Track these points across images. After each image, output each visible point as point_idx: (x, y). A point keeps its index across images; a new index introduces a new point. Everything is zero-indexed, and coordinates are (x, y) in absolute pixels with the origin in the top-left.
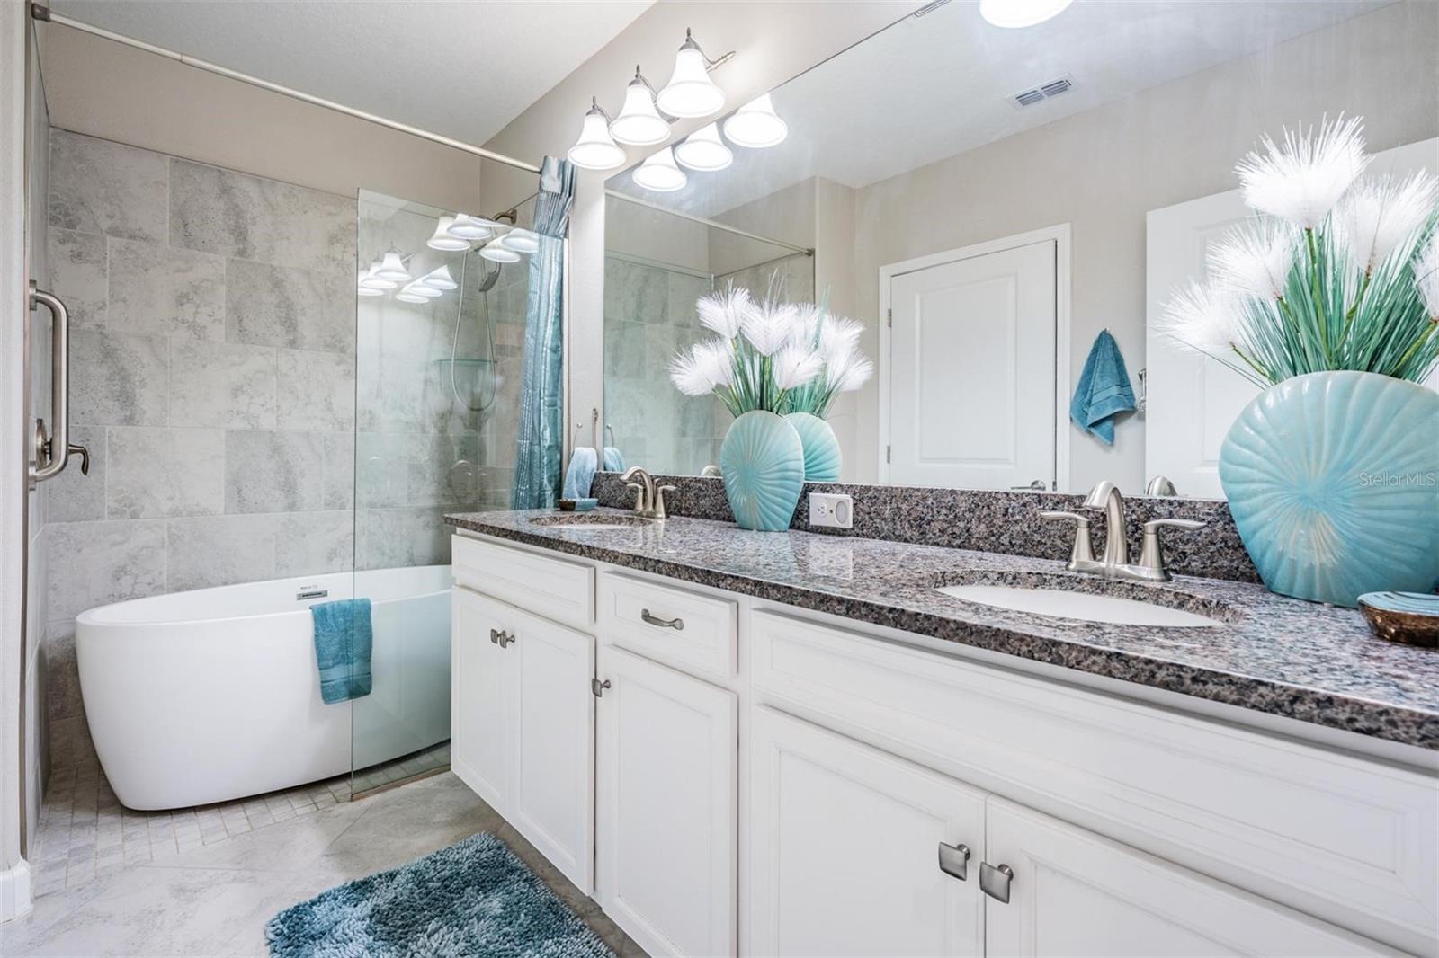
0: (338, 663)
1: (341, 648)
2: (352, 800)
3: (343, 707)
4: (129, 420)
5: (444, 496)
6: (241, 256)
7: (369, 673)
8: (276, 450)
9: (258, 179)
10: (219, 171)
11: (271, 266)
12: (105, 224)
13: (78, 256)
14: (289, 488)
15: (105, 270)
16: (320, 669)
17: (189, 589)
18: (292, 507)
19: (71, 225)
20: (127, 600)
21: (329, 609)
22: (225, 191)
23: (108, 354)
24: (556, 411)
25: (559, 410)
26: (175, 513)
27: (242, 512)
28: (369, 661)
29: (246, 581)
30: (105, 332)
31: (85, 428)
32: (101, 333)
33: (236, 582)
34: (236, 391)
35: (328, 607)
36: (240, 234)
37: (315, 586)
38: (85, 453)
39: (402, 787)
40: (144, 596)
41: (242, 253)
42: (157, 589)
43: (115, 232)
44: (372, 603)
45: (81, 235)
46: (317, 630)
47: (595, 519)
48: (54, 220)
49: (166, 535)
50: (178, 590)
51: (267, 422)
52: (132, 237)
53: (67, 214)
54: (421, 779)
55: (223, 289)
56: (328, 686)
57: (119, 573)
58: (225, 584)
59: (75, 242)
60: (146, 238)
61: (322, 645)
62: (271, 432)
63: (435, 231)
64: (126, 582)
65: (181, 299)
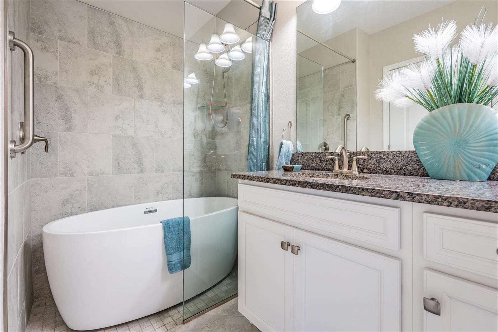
0: (176, 251)
1: (177, 244)
2: (183, 323)
3: (179, 274)
4: (69, 129)
5: (203, 166)
6: (119, 55)
7: (190, 256)
8: (134, 145)
9: (126, 20)
10: (109, 14)
11: (132, 60)
12: (57, 34)
13: (44, 49)
14: (140, 162)
15: (57, 56)
16: (167, 255)
17: (97, 210)
18: (141, 171)
19: (40, 33)
20: (69, 216)
21: (171, 223)
22: (112, 24)
23: (59, 97)
24: (266, 124)
25: (267, 124)
26: (91, 174)
27: (120, 173)
28: (190, 249)
29: (122, 206)
30: (58, 86)
31: (48, 133)
32: (56, 87)
33: (118, 206)
34: (117, 118)
35: (170, 222)
36: (118, 44)
37: (152, 208)
38: (46, 141)
39: (206, 314)
40: (77, 214)
41: (119, 53)
42: (82, 210)
43: (62, 39)
44: (191, 219)
45: (45, 38)
46: (165, 234)
47: (311, 175)
48: (33, 30)
49: (86, 185)
50: (92, 210)
51: (131, 133)
52: (70, 41)
53: (39, 28)
54: (214, 308)
55: (111, 69)
56: (172, 264)
57: (65, 203)
58: (113, 207)
59: (43, 41)
60: (76, 43)
61: (168, 242)
62: (132, 137)
63: (198, 50)
64: (69, 206)
65: (93, 73)
